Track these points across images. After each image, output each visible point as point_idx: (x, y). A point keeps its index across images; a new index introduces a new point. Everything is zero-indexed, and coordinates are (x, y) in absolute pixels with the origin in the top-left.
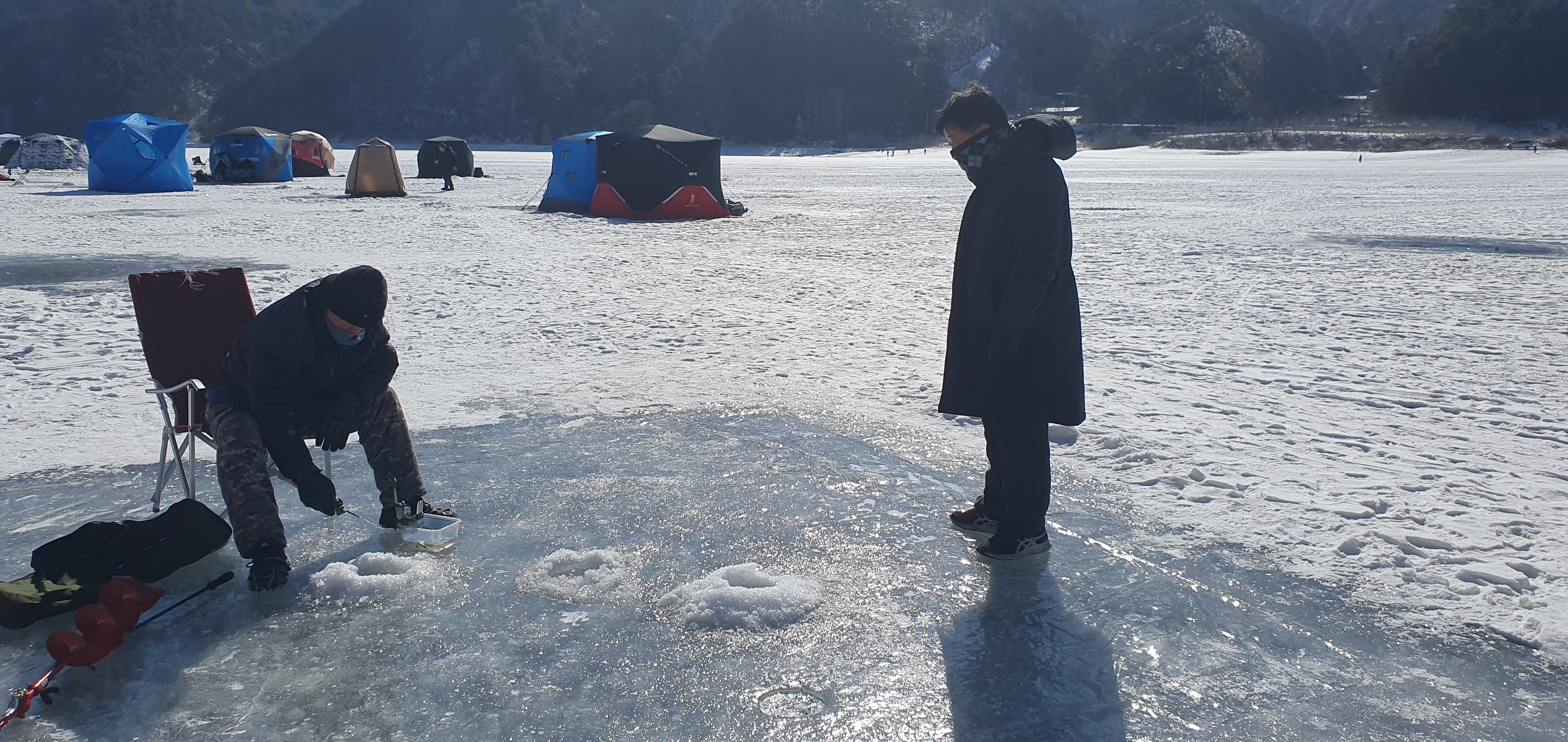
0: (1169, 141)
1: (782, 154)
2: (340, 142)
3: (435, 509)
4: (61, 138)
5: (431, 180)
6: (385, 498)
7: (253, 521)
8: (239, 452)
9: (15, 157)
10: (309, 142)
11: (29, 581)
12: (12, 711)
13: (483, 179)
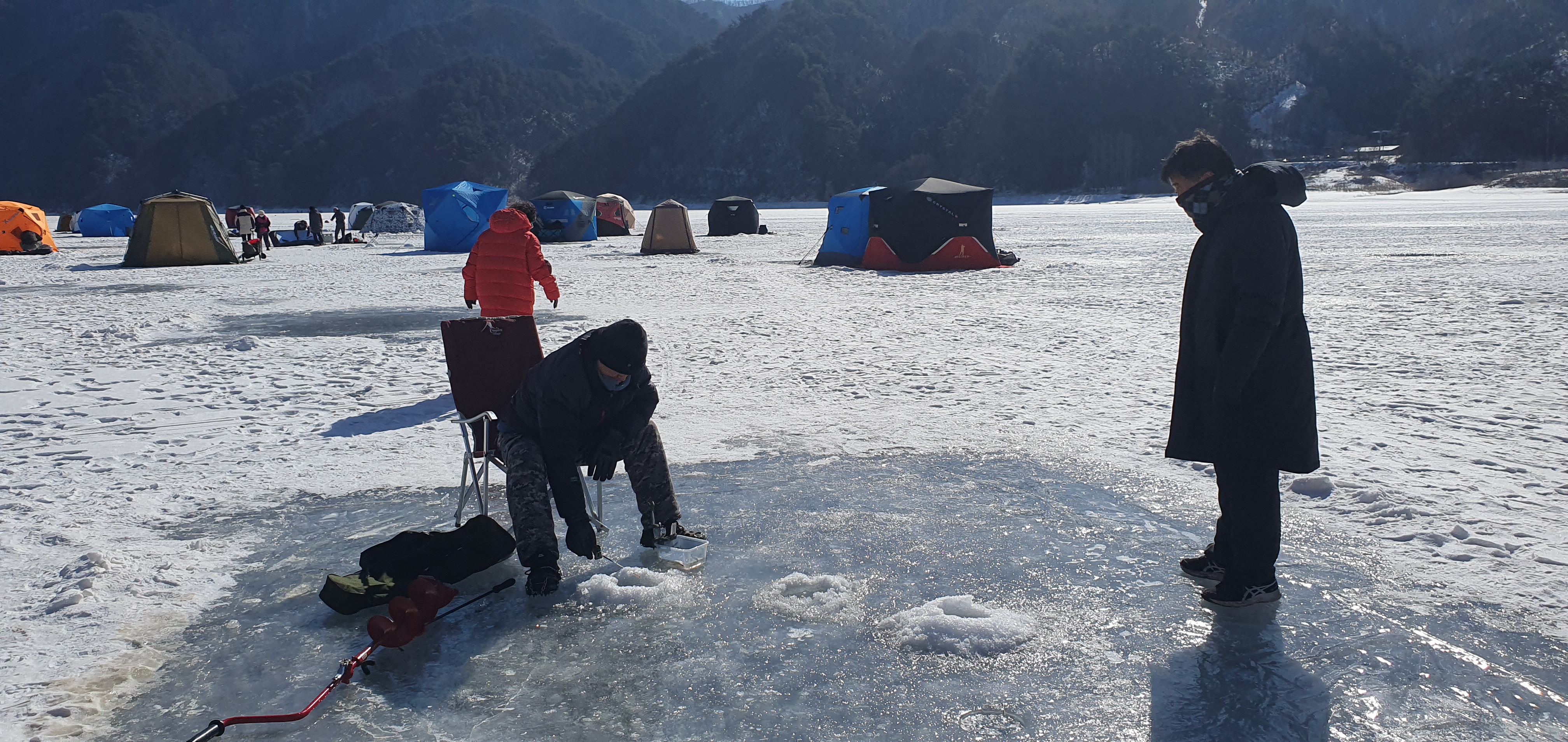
0: (1508, 179)
1: (1067, 202)
2: (641, 203)
3: (688, 532)
4: (404, 205)
5: (720, 238)
6: (645, 520)
7: (533, 535)
8: (525, 473)
9: (368, 222)
10: (613, 202)
11: (358, 576)
12: (340, 676)
13: (767, 235)
